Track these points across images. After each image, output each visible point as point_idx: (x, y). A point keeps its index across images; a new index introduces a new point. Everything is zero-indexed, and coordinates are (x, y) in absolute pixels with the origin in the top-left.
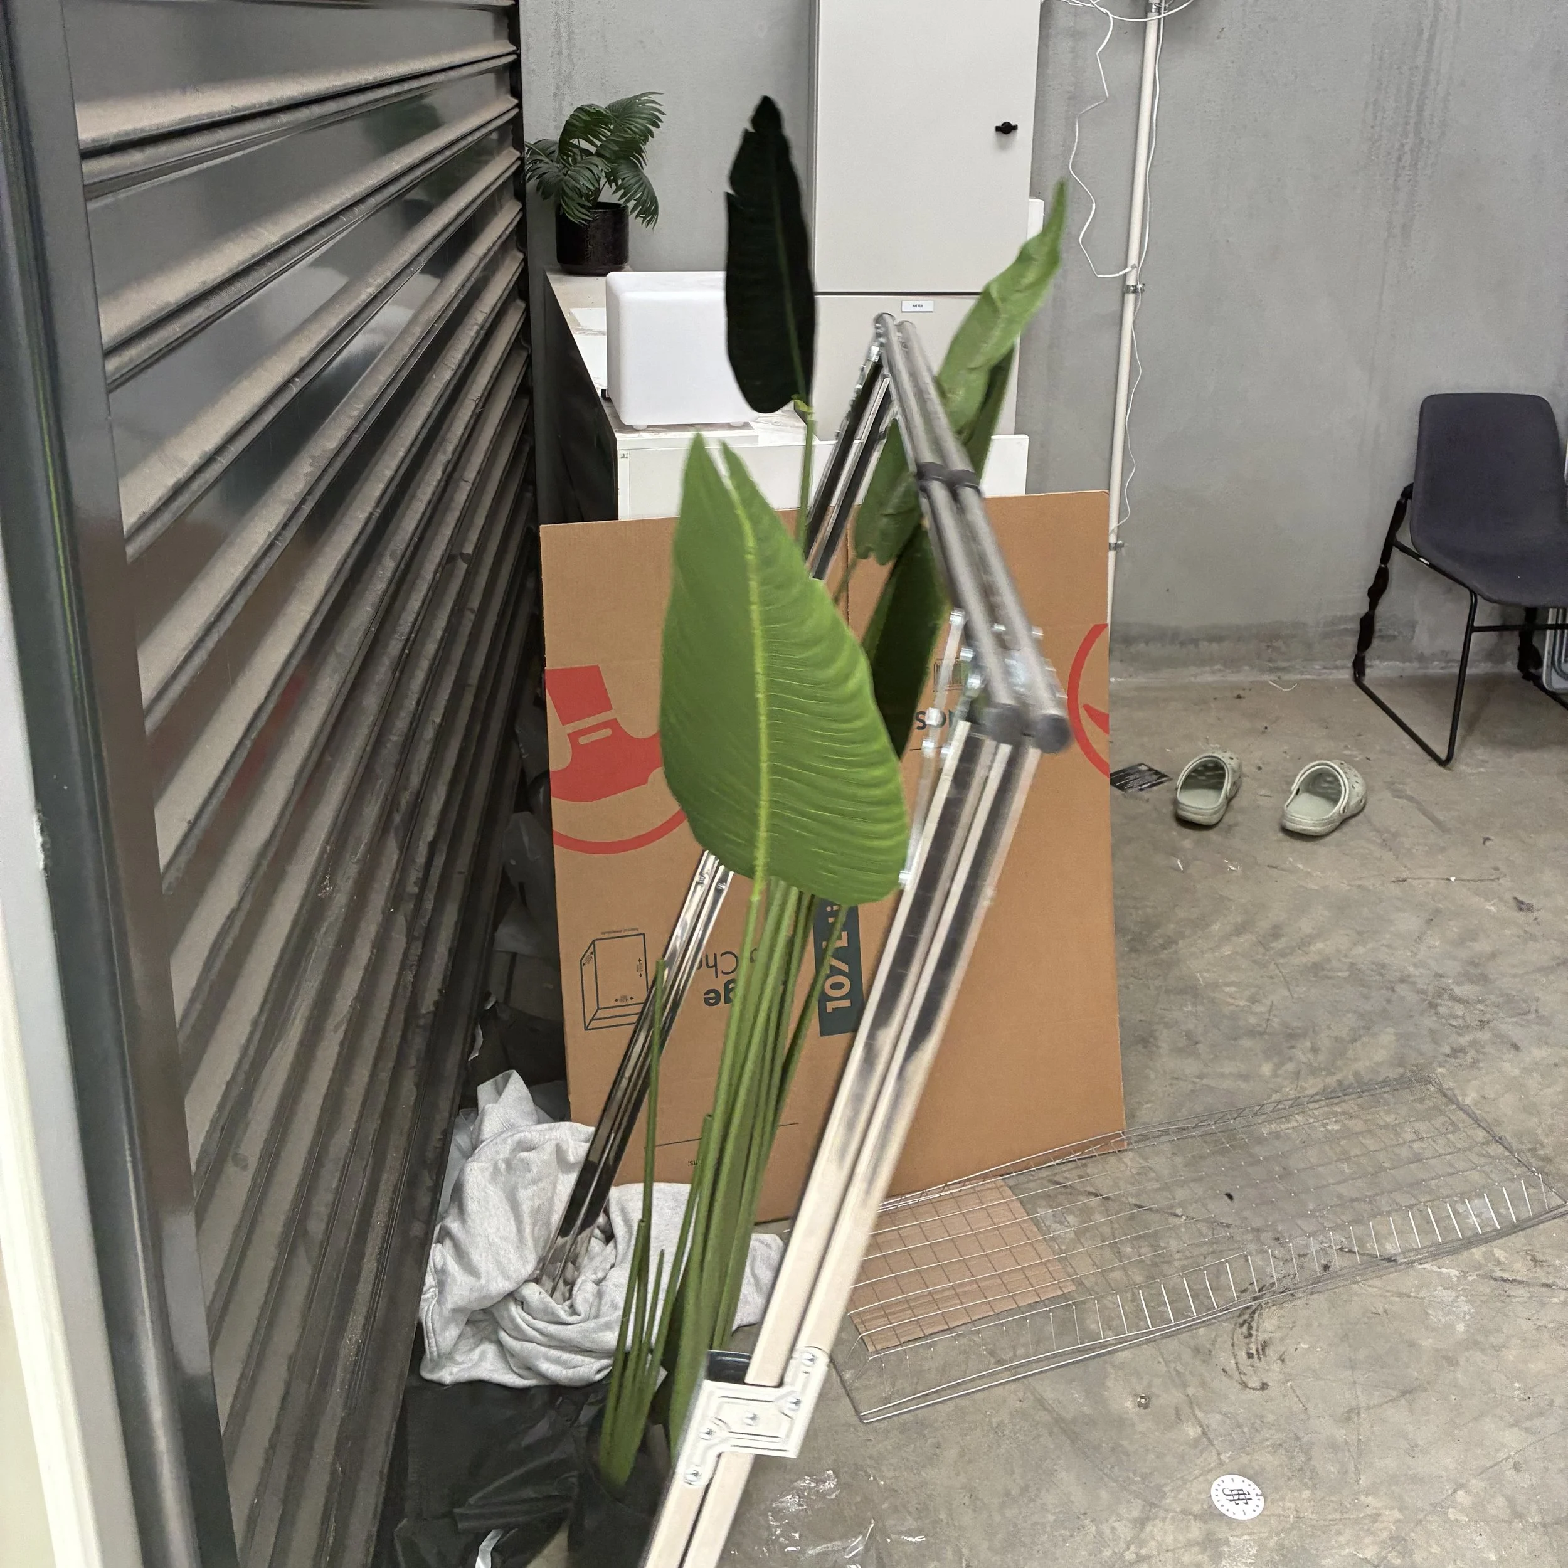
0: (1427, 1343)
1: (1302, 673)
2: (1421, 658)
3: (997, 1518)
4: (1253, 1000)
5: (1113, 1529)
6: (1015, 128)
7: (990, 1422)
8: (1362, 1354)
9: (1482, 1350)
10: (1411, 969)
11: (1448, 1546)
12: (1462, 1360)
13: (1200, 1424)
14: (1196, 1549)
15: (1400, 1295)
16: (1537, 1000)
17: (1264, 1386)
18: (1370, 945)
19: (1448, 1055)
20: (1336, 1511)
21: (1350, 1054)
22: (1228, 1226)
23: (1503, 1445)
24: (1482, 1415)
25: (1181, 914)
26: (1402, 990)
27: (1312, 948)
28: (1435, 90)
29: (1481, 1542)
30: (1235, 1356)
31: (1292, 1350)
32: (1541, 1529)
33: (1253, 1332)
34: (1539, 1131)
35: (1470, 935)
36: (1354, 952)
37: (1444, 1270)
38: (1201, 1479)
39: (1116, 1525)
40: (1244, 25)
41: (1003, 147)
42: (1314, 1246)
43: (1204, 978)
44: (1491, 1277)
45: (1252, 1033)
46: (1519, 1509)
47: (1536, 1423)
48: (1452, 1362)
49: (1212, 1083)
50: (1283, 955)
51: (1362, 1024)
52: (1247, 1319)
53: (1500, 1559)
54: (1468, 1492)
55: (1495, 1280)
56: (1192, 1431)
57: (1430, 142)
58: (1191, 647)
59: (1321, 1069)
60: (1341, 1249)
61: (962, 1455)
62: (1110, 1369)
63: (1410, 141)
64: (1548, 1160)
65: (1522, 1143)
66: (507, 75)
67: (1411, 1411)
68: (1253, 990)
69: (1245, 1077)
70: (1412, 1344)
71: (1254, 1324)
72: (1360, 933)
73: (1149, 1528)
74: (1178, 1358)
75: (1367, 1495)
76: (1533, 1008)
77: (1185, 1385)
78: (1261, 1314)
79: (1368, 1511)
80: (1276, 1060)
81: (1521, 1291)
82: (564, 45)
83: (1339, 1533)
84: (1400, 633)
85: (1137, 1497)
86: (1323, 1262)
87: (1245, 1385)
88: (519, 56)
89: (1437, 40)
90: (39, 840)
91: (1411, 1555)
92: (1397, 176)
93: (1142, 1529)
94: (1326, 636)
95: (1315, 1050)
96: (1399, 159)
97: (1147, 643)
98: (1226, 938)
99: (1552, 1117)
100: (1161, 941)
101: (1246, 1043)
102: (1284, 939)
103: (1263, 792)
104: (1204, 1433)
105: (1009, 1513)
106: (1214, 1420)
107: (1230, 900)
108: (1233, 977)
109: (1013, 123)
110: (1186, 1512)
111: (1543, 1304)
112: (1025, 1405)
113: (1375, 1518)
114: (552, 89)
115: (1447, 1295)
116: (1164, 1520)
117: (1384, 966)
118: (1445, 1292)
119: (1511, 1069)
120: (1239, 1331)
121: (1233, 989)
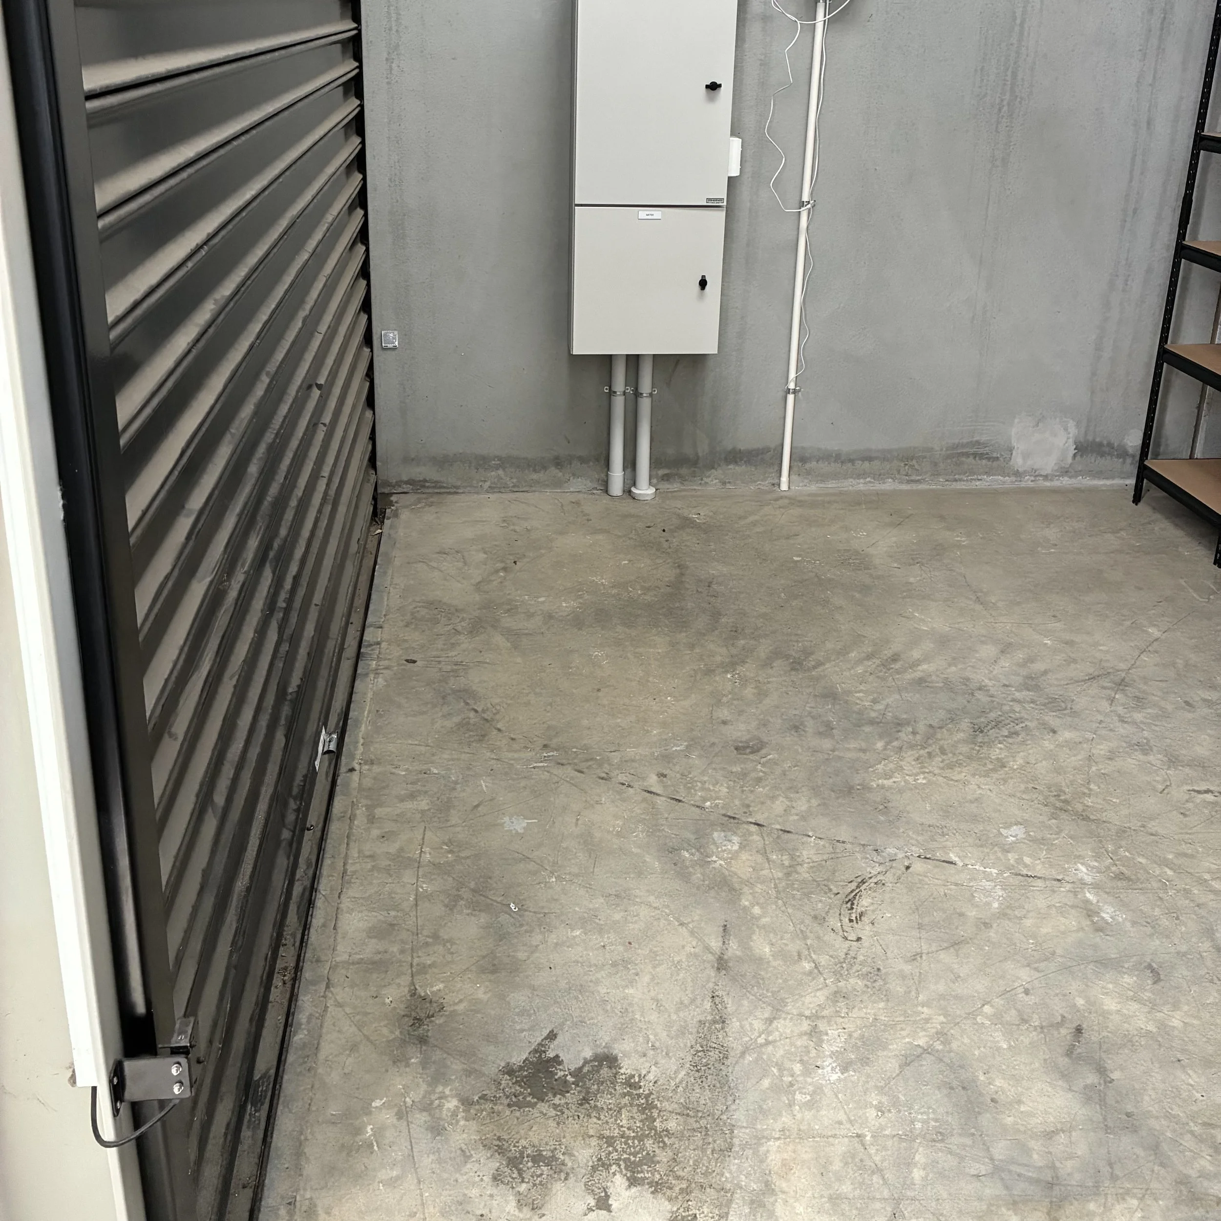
0: (972, 913)
1: (930, 484)
2: (1017, 474)
3: (674, 1017)
4: (875, 701)
5: (751, 1024)
6: (720, 86)
7: (673, 961)
8: (926, 920)
9: (1009, 919)
10: (987, 681)
11: (975, 1038)
12: (995, 925)
13: (814, 962)
14: (805, 1038)
15: (956, 884)
16: (1073, 701)
17: (859, 939)
18: (960, 666)
19: (1006, 736)
20: (901, 1015)
21: (939, 736)
22: (844, 842)
23: (1018, 978)
24: (1006, 959)
25: (829, 645)
26: (979, 695)
27: (920, 668)
28: (1025, 60)
29: (998, 1036)
30: (841, 920)
31: (879, 917)
32: (1039, 1030)
33: (855, 907)
34: (1063, 784)
35: (1031, 660)
36: (948, 671)
37: (988, 870)
38: (812, 994)
39: (754, 1022)
40: (887, 13)
41: (711, 99)
42: (901, 855)
43: (842, 688)
44: (1020, 875)
45: (872, 722)
46: (1026, 1017)
47: (1042, 965)
48: (987, 925)
49: (841, 754)
50: (898, 672)
51: (949, 716)
52: (851, 902)
53: (1010, 1047)
54: (992, 1006)
55: (1022, 876)
56: (807, 966)
57: (1022, 98)
58: (850, 465)
59: (917, 745)
60: (919, 857)
61: (653, 979)
62: (755, 928)
63: (1007, 97)
64: (1066, 802)
65: (1051, 792)
66: (351, 44)
67: (957, 956)
68: (875, 695)
69: (864, 751)
70: (961, 915)
71: (855, 902)
72: (954, 659)
73: (775, 1024)
74: (802, 922)
75: (923, 1007)
76: (1069, 706)
77: (805, 938)
78: (861, 896)
79: (923, 1016)
80: (887, 740)
81: (1039, 883)
82: (394, 24)
83: (902, 1029)
84: (1002, 455)
85: (769, 1005)
86: (906, 864)
87: (846, 938)
88: (360, 31)
89: (1026, 26)
90: (61, 502)
91: (949, 1044)
92: (998, 123)
93: (770, 1024)
94: (948, 457)
95: (914, 733)
96: (1000, 110)
97: (817, 462)
98: (860, 661)
99: (1074, 775)
100: (813, 663)
101: (867, 729)
102: (901, 663)
103: (895, 565)
104: (816, 967)
105: (681, 1014)
106: (823, 960)
107: (865, 637)
108: (862, 687)
109: (718, 83)
110: (801, 1015)
111: (1054, 891)
112: (697, 950)
113: (927, 1020)
114: (385, 55)
115: (988, 885)
116: (785, 1019)
117: (968, 679)
118: (988, 883)
119: (1048, 745)
120: (845, 906)
121: (861, 694)
